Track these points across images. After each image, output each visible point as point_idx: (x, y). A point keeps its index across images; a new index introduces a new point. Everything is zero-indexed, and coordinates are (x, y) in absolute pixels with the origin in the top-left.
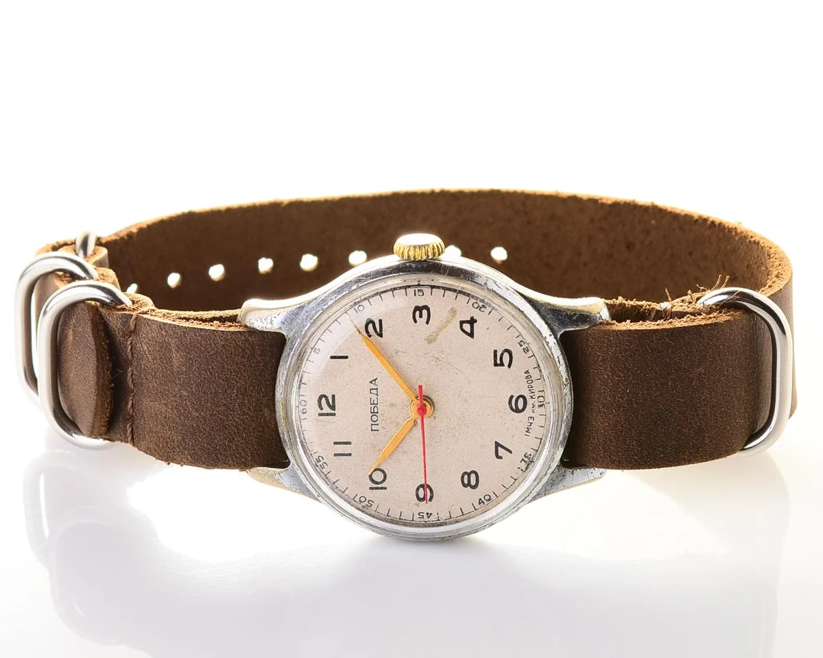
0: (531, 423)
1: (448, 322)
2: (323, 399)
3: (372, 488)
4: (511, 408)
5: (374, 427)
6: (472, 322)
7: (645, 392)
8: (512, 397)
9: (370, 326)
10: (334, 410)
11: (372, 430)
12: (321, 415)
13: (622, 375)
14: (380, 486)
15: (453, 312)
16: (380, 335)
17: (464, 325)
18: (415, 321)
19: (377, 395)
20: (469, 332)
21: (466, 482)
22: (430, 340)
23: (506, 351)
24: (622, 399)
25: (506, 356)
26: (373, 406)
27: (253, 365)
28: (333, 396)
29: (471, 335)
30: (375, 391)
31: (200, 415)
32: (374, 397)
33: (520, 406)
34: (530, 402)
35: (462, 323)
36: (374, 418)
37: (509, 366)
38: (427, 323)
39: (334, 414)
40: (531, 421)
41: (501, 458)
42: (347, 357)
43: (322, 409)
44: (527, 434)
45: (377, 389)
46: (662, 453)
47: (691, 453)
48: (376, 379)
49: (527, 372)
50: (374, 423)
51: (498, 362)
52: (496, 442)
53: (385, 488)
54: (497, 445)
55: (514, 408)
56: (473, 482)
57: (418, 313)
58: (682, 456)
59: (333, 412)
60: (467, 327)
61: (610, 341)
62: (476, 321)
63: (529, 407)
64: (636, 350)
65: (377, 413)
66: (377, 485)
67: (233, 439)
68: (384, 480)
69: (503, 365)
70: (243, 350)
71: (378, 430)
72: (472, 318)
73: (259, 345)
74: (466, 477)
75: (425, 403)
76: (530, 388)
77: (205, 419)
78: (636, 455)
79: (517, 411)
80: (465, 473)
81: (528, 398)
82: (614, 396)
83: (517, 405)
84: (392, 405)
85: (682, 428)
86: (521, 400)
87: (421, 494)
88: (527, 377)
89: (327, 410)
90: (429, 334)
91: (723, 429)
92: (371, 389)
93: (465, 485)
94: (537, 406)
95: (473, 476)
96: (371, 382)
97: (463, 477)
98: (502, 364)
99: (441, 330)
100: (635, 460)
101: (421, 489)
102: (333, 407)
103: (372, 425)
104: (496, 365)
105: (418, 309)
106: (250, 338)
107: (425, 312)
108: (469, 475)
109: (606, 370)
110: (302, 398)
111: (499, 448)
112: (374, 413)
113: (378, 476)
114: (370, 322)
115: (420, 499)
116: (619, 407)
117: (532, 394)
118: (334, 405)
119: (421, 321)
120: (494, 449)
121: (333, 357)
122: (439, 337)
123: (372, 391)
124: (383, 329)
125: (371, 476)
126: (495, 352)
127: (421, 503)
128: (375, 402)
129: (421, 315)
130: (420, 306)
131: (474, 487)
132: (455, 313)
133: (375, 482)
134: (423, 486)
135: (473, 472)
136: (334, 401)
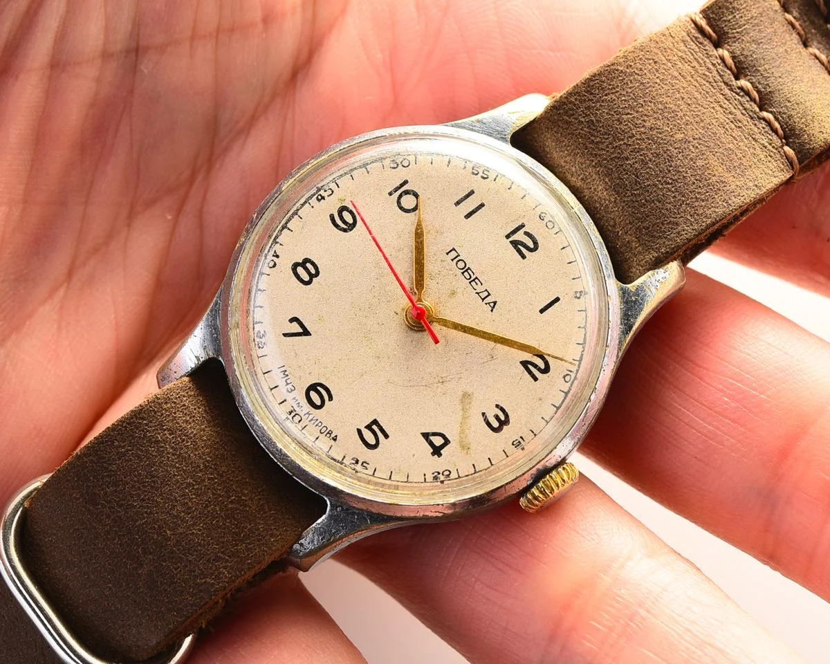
0: (288, 384)
1: (462, 432)
2: (532, 247)
3: (406, 182)
4: (321, 385)
5: (453, 254)
6: (437, 451)
7: (190, 504)
8: (331, 398)
9: (542, 366)
10: (511, 242)
11: (454, 249)
12: (522, 226)
14: (399, 192)
15: (465, 447)
16: (525, 364)
17: (442, 441)
18: (497, 406)
19: (478, 293)
20: (432, 438)
21: (309, 265)
22: (466, 396)
23: (375, 446)
25: (371, 439)
26: (473, 277)
27: (630, 226)
28: (523, 257)
29: (426, 436)
30: (483, 295)
31: (644, 126)
32: (479, 288)
33: (313, 395)
34: (306, 407)
35: (447, 442)
36: (461, 265)
37: (359, 431)
38: (484, 415)
39: (508, 237)
40: (290, 386)
41: (294, 320)
42: (542, 311)
43: (527, 234)
44: (283, 369)
45: (483, 299)
48: (492, 311)
49: (335, 439)
50: (457, 259)
51: (374, 427)
52: (309, 334)
53: (390, 194)
54: (306, 333)
55: (319, 388)
56: (300, 270)
57: (503, 418)
59: (511, 239)
60: (438, 441)
61: (272, 535)
62: (433, 454)
63: (304, 401)
64: (237, 545)
65: (463, 273)
66: (402, 190)
67: (589, 127)
68: (399, 200)
69: (365, 427)
71: (447, 254)
72: (440, 455)
74: (313, 271)
75: (420, 321)
76: (318, 423)
77: (636, 125)
78: (146, 425)
79: (313, 387)
80: (317, 275)
81: (312, 410)
82: (222, 476)
83: (318, 394)
84: (453, 293)
85: (116, 491)
86: (318, 401)
87: (346, 215)
88: (330, 433)
89: (519, 236)
90: (473, 403)
92: (489, 295)
93: (307, 260)
94: (297, 408)
95: (306, 278)
96: (495, 303)
97: (316, 268)
98: (369, 427)
99: (465, 418)
100: (143, 419)
101: (350, 220)
102: (515, 244)
103: (459, 256)
104: (375, 422)
105: (504, 422)
107: (496, 424)
108: (312, 276)
110: (556, 229)
111: (301, 330)
112: (466, 270)
113: (408, 202)
114: (546, 370)
115: (343, 209)
116: (206, 467)
117: (311, 417)
118: (515, 247)
119: (492, 413)
120: (306, 325)
121: (557, 300)
122: (459, 407)
123: (486, 294)
124: (526, 372)
125: (416, 196)
126: (386, 436)
127: (339, 205)
128: (473, 283)
129: (497, 417)
130: (505, 427)
131: (295, 266)
132: (463, 447)
133: (407, 192)
134: (351, 227)
135: (309, 282)
136: (519, 251)
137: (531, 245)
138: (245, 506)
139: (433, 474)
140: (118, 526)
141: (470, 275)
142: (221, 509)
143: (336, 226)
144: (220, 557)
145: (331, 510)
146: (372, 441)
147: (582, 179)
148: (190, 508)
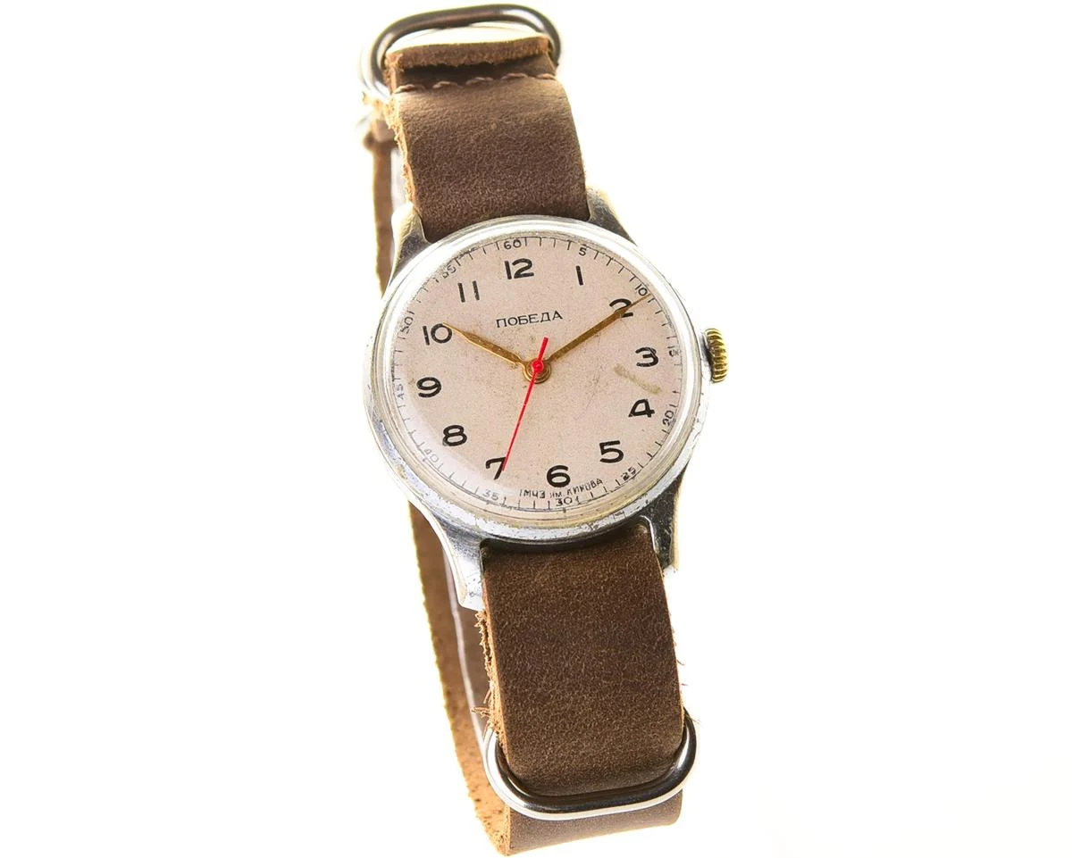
0: (537, 495)
1: (644, 387)
2: (527, 264)
3: (425, 328)
4: (552, 470)
5: (501, 323)
6: (649, 412)
7: (590, 622)
8: (566, 468)
9: (623, 305)
10: (515, 277)
11: (498, 321)
12: (507, 264)
13: (608, 593)
14: (430, 337)
15: (657, 391)
17: (643, 404)
18: (638, 352)
19: (542, 321)
20: (637, 411)
21: (451, 431)
22: (619, 371)
23: (621, 455)
24: (577, 598)
25: (615, 455)
26: (528, 318)
28: (531, 274)
29: (633, 413)
30: (545, 317)
32: (539, 318)
33: (555, 480)
34: (563, 490)
35: (645, 401)
36: (513, 322)
37: (603, 460)
38: (639, 365)
39: (510, 277)
40: (540, 495)
41: (488, 464)
42: (581, 283)
43: (515, 263)
44: (523, 492)
45: (549, 320)
46: (515, 654)
47: (515, 692)
48: (562, 319)
49: (599, 482)
50: (507, 322)
51: (606, 448)
52: (506, 458)
53: (428, 344)
54: (504, 460)
55: (553, 473)
56: (451, 440)
57: (648, 353)
58: (511, 682)
59: (513, 276)
60: (641, 407)
61: (647, 574)
62: (650, 416)
63: (557, 490)
64: (642, 604)
65: (520, 324)
66: (430, 334)
67: (451, 181)
68: (436, 340)
69: (603, 455)
70: (561, 179)
71: (499, 326)
72: (653, 412)
73: (567, 198)
74: (458, 430)
76: (580, 488)
77: (469, 149)
78: (510, 623)
79: (550, 477)
80: (462, 429)
81: (568, 487)
83: (556, 476)
84: (532, 338)
85: (548, 676)
86: (564, 479)
87: (427, 384)
88: (592, 483)
89: (514, 270)
90: (626, 368)
91: (543, 731)
92: (548, 313)
93: (446, 431)
94: (560, 497)
95: (461, 438)
96: (556, 313)
97: (455, 427)
98: (604, 452)
99: (633, 379)
100: (504, 623)
101: (433, 383)
102: (518, 275)
103: (505, 320)
104: (602, 445)
105: (653, 354)
106: (576, 185)
107: (651, 360)
108: (461, 433)
109: (609, 575)
110: (522, 241)
111: (500, 463)
112: (519, 320)
113: (442, 333)
114: (628, 303)
115: (420, 384)
116: (567, 596)
117: (572, 491)
118: (521, 276)
119: (640, 358)
120: (496, 457)
121: (578, 268)
122: (623, 379)
123: (545, 315)
124: (623, 319)
125: (441, 326)
126: (618, 442)
127: (416, 386)
128: (532, 320)
129: (645, 356)
130: (656, 355)
131: (445, 440)
132: (656, 393)
133: (433, 332)
134: (438, 386)
135: (465, 438)
136: (526, 275)
137: (525, 264)
138: (613, 582)
139: (663, 423)
140: (576, 689)
141: (525, 320)
142: (608, 601)
143: (433, 394)
144: (646, 621)
145: (649, 517)
146: (616, 455)
147: (486, 210)
148: (593, 625)
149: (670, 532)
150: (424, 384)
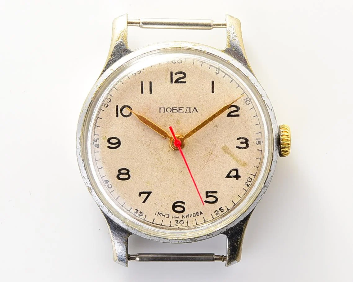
0: (165, 216)
1: (237, 161)
2: (183, 76)
3: (117, 106)
4: (176, 203)
5: (162, 110)
6: (237, 177)
8: (184, 203)
9: (235, 109)
11: (160, 108)
12: (172, 73)
14: (119, 112)
15: (244, 164)
16: (229, 115)
17: (235, 172)
18: (238, 139)
19: (186, 112)
20: (230, 175)
21: (122, 172)
22: (225, 149)
23: (217, 200)
25: (213, 199)
26: (178, 109)
28: (184, 82)
29: (228, 176)
30: (188, 110)
32: (184, 110)
33: (176, 209)
34: (180, 215)
35: (236, 170)
36: (169, 110)
37: (206, 202)
38: (237, 147)
39: (171, 82)
40: (166, 216)
41: (140, 195)
42: (213, 92)
43: (176, 74)
44: (157, 213)
45: (190, 112)
48: (197, 112)
49: (201, 213)
50: (165, 110)
51: (209, 194)
52: (151, 192)
53: (117, 116)
54: (149, 193)
55: (176, 205)
56: (121, 176)
57: (244, 141)
59: (174, 82)
60: (234, 173)
62: (237, 179)
63: (177, 215)
65: (173, 112)
68: (122, 114)
69: (206, 198)
71: (160, 112)
72: (240, 177)
74: (126, 172)
76: (190, 215)
79: (174, 207)
80: (128, 171)
81: (183, 214)
83: (178, 207)
84: (178, 122)
86: (182, 209)
88: (197, 213)
89: (175, 78)
90: (229, 148)
92: (190, 108)
93: (119, 171)
94: (177, 219)
95: (127, 176)
96: (195, 108)
97: (125, 169)
98: (207, 197)
99: (232, 156)
101: (116, 141)
102: (177, 82)
103: (164, 108)
104: (207, 193)
105: (246, 142)
107: (244, 145)
108: (127, 174)
110: (183, 61)
111: (147, 195)
112: (172, 110)
113: (126, 111)
114: (238, 109)
115: (109, 141)
117: (185, 216)
118: (178, 83)
119: (238, 143)
120: (146, 191)
121: (213, 82)
122: (227, 155)
123: (188, 109)
124: (233, 117)
125: (126, 106)
126: (216, 192)
127: (106, 141)
128: (180, 111)
129: (242, 143)
130: (248, 143)
131: (118, 177)
132: (243, 166)
133: (121, 110)
134: (119, 142)
135: (129, 176)
136: (181, 82)
137: (182, 75)
139: (245, 185)
141: (176, 110)
143: (115, 148)
145: (227, 236)
146: (214, 199)
149: (238, 245)
150: (112, 141)
